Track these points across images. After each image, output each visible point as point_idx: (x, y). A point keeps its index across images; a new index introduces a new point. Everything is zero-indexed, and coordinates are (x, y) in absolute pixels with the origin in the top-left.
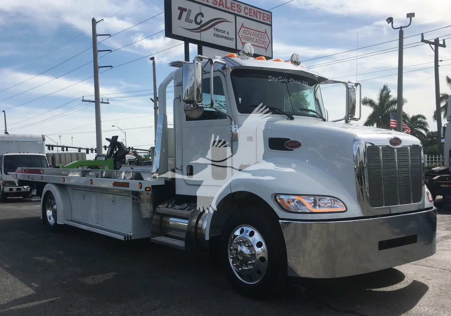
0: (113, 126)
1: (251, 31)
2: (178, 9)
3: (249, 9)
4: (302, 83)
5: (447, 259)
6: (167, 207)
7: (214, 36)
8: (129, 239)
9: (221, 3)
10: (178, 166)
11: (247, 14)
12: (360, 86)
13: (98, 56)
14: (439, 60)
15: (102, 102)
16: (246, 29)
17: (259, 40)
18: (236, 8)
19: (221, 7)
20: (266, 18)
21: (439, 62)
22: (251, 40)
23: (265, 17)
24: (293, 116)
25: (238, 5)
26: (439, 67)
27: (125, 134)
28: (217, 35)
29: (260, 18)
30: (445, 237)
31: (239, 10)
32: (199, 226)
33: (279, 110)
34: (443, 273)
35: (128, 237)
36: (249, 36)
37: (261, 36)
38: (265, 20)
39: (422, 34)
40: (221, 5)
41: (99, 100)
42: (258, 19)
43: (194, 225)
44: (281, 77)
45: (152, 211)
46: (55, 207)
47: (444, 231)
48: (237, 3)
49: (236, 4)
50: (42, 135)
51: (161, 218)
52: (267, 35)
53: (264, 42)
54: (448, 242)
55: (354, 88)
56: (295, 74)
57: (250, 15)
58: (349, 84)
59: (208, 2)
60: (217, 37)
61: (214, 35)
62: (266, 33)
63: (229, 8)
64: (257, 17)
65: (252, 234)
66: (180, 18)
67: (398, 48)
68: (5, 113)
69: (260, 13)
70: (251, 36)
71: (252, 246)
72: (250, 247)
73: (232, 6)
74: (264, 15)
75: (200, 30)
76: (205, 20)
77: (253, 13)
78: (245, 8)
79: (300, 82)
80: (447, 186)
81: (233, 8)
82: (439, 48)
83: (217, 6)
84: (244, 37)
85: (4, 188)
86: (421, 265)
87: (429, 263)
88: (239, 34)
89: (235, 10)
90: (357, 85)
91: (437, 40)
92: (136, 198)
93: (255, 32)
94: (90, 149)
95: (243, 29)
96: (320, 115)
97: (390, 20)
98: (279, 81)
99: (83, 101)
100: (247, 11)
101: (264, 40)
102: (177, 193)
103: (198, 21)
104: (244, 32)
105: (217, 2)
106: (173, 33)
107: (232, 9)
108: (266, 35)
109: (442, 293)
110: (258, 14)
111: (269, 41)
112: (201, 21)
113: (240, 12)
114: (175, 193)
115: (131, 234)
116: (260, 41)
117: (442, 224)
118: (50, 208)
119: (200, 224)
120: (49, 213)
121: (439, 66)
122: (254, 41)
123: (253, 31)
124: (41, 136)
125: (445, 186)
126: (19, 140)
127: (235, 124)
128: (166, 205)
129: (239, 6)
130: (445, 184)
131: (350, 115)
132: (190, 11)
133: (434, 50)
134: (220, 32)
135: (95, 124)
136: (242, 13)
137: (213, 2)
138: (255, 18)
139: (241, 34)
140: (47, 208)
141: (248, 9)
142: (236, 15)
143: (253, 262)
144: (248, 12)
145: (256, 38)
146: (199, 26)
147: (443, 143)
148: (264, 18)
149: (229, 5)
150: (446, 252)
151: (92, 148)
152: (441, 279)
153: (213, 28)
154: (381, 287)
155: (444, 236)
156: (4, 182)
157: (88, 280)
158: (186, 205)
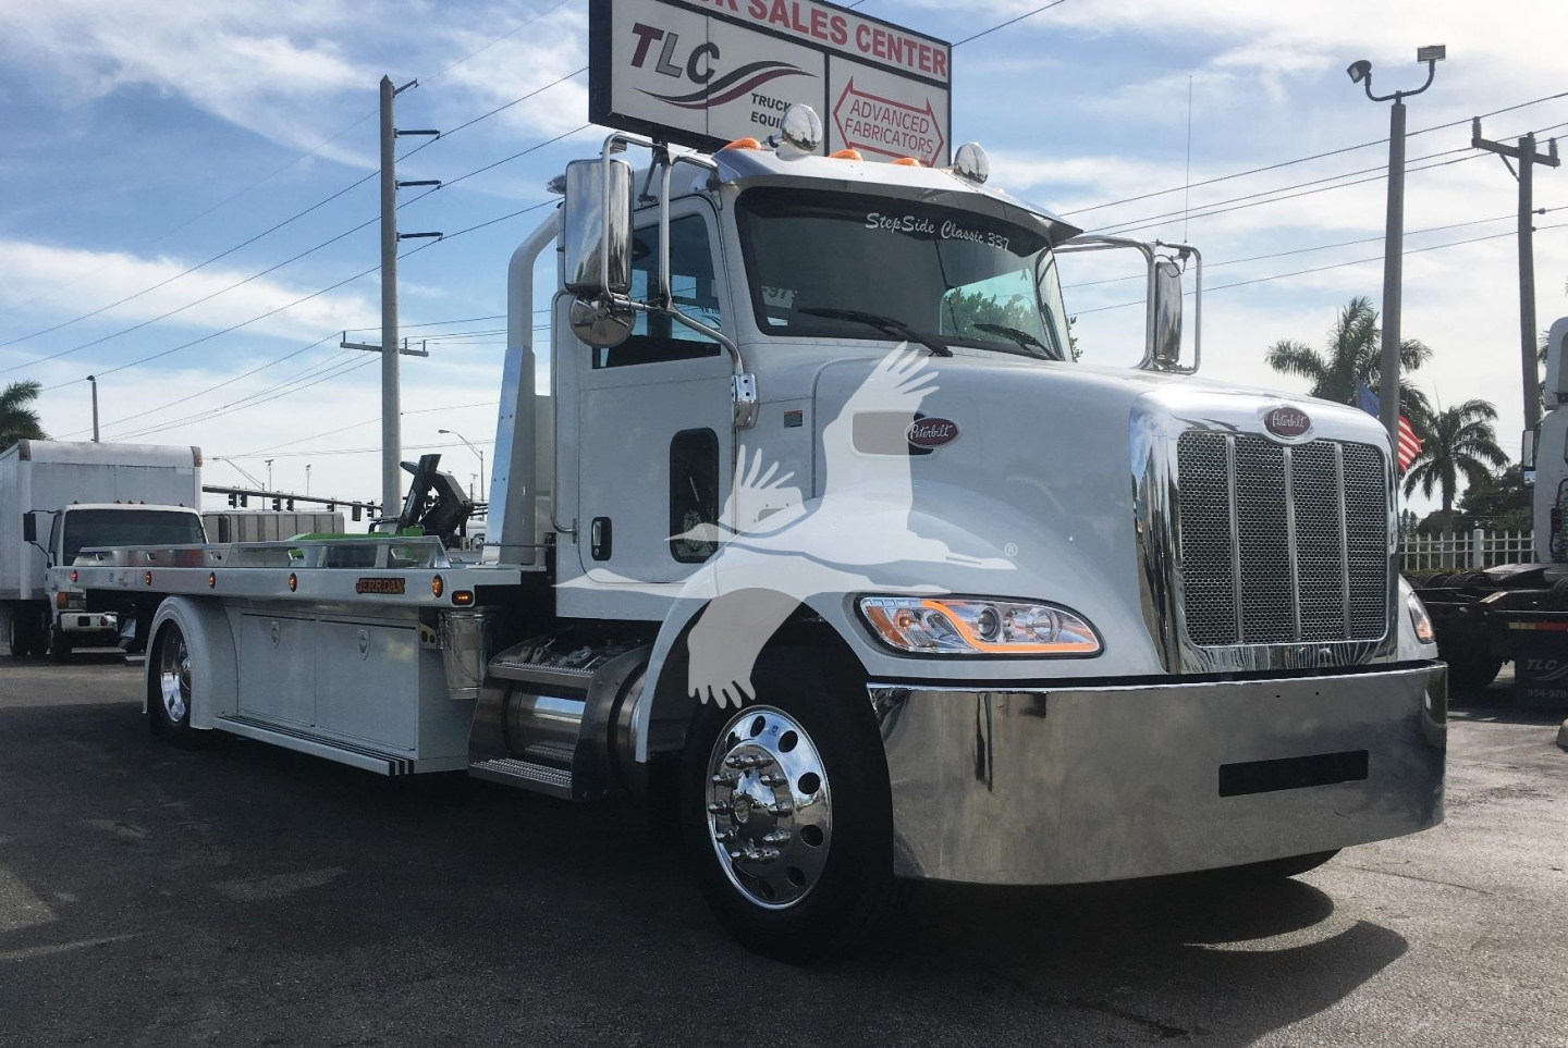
0: (441, 431)
1: (878, 104)
2: (634, 32)
3: (875, 31)
4: (986, 240)
5: (1485, 855)
6: (528, 660)
7: (753, 120)
8: (406, 772)
9: (780, 12)
10: (565, 521)
11: (865, 49)
12: (1199, 258)
13: (398, 201)
14: (1534, 209)
15: (406, 352)
16: (862, 100)
17: (906, 135)
18: (829, 30)
19: (778, 26)
20: (930, 64)
21: (1535, 217)
22: (878, 136)
23: (928, 59)
24: (950, 348)
25: (835, 19)
26: (1534, 233)
27: (482, 459)
28: (763, 118)
29: (910, 64)
30: (1498, 789)
31: (839, 36)
32: (622, 721)
33: (902, 326)
34: (1454, 899)
35: (402, 763)
36: (871, 120)
37: (913, 123)
38: (928, 69)
39: (1476, 120)
40: (780, 18)
41: (395, 342)
42: (904, 66)
43: (605, 718)
44: (912, 218)
45: (482, 678)
46: (187, 663)
47: (1502, 774)
48: (832, 13)
49: (830, 17)
50: (192, 448)
51: (507, 698)
52: (934, 119)
53: (922, 142)
54: (1503, 805)
55: (1175, 264)
56: (963, 207)
57: (876, 52)
58: (1158, 250)
59: (733, 6)
60: (764, 123)
61: (753, 116)
62: (929, 111)
63: (805, 30)
64: (899, 60)
65: (788, 743)
66: (638, 61)
67: (1386, 172)
68: (94, 385)
69: (911, 45)
70: (878, 123)
71: (785, 782)
72: (778, 786)
73: (815, 23)
74: (925, 53)
75: (704, 101)
76: (722, 68)
77: (886, 44)
78: (861, 28)
79: (981, 237)
80: (1532, 626)
81: (820, 29)
82: (1536, 166)
83: (765, 23)
84: (853, 124)
85: (63, 615)
86: (1386, 873)
87: (1414, 865)
88: (838, 114)
89: (824, 36)
90: (1188, 256)
91: (1527, 143)
92: (430, 632)
93: (892, 108)
94: (365, 506)
95: (851, 98)
96: (1053, 352)
97: (1361, 70)
98: (904, 229)
99: (344, 345)
100: (866, 39)
101: (923, 136)
102: (559, 614)
103: (701, 70)
104: (853, 109)
105: (763, 8)
106: (615, 109)
107: (815, 33)
108: (929, 118)
109: (1432, 957)
110: (905, 49)
111: (941, 138)
112: (710, 72)
113: (843, 41)
114: (555, 613)
115: (414, 756)
116: (908, 138)
117: (1499, 753)
118: (174, 666)
119: (626, 713)
120: (170, 683)
121: (1534, 229)
122: (890, 136)
123: (885, 106)
124: (190, 450)
125: (1523, 626)
126: (119, 462)
127: (745, 372)
128: (524, 655)
129: (839, 24)
130: (1524, 618)
131: (1161, 357)
132: (674, 37)
133: (1518, 175)
134: (772, 107)
135: (381, 422)
136: (850, 47)
137: (751, 10)
138: (893, 63)
139: (843, 113)
140: (162, 666)
141: (868, 34)
142: (828, 52)
143: (781, 837)
144: (871, 43)
145: (894, 128)
146: (703, 87)
147: (1531, 486)
148: (926, 63)
149: (805, 20)
150: (1487, 837)
151: (372, 503)
152: (1442, 916)
153: (748, 96)
154: (1229, 940)
155: (1497, 786)
156: (63, 597)
157: (243, 890)
158: (586, 653)
